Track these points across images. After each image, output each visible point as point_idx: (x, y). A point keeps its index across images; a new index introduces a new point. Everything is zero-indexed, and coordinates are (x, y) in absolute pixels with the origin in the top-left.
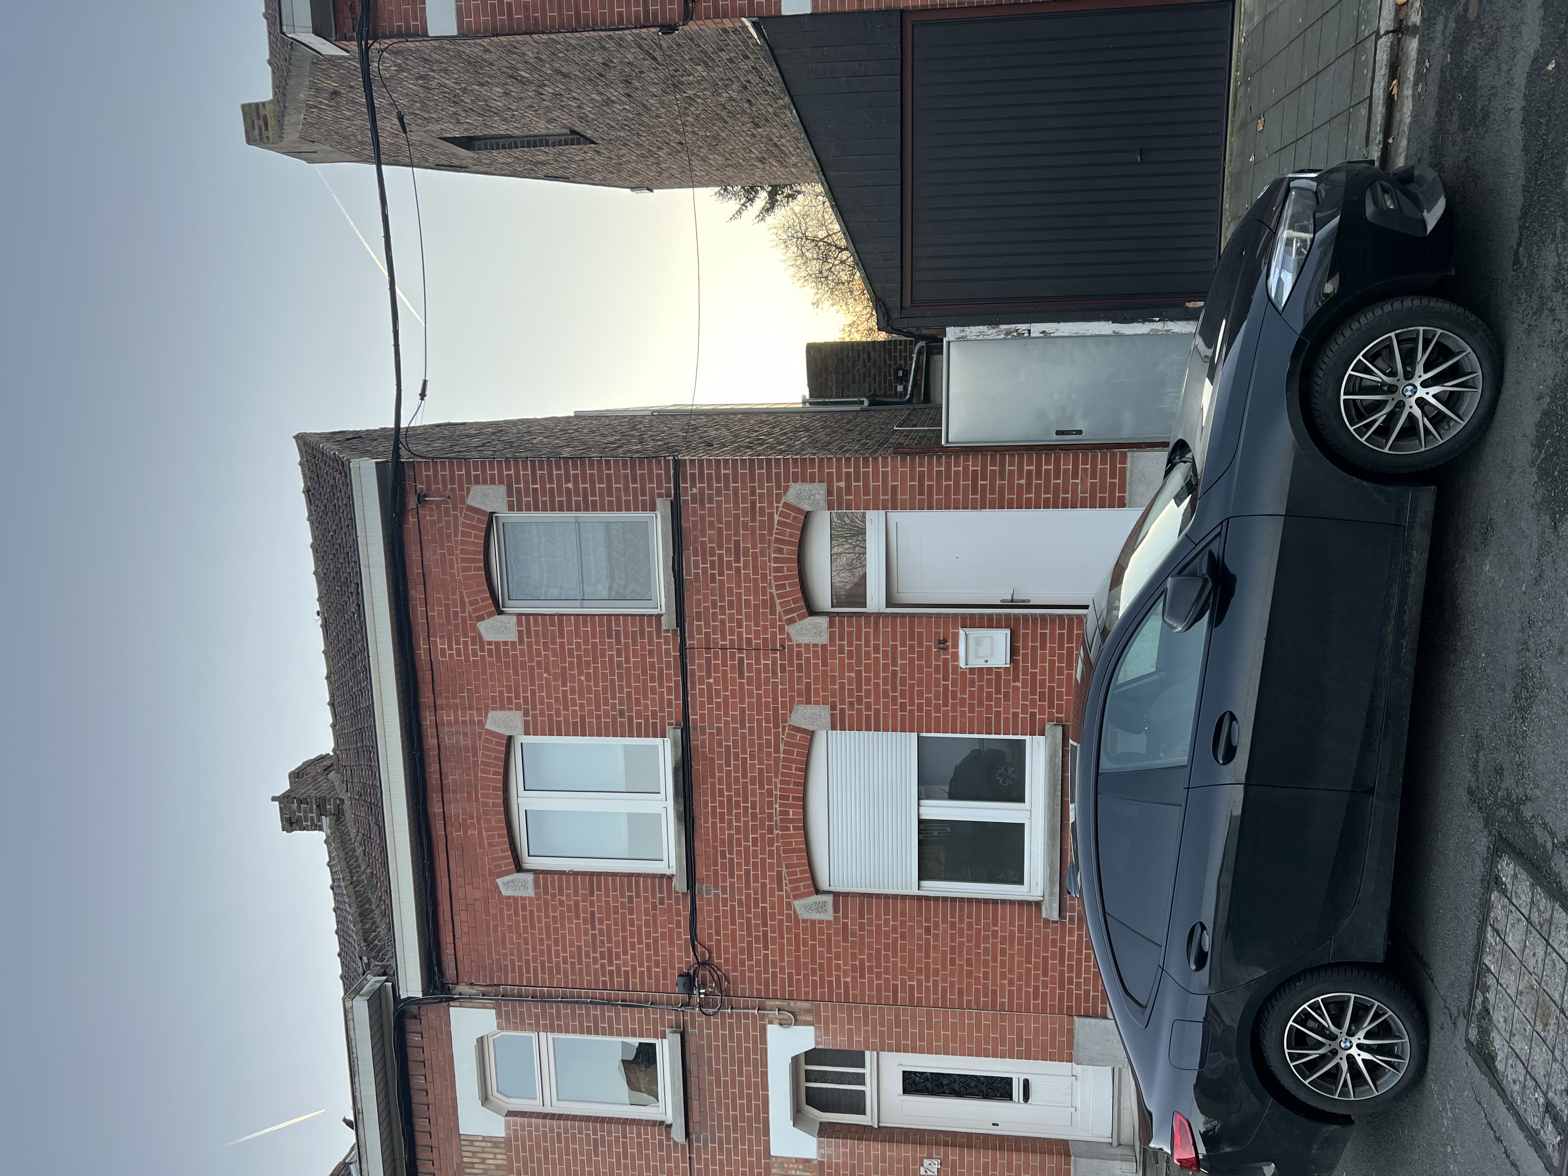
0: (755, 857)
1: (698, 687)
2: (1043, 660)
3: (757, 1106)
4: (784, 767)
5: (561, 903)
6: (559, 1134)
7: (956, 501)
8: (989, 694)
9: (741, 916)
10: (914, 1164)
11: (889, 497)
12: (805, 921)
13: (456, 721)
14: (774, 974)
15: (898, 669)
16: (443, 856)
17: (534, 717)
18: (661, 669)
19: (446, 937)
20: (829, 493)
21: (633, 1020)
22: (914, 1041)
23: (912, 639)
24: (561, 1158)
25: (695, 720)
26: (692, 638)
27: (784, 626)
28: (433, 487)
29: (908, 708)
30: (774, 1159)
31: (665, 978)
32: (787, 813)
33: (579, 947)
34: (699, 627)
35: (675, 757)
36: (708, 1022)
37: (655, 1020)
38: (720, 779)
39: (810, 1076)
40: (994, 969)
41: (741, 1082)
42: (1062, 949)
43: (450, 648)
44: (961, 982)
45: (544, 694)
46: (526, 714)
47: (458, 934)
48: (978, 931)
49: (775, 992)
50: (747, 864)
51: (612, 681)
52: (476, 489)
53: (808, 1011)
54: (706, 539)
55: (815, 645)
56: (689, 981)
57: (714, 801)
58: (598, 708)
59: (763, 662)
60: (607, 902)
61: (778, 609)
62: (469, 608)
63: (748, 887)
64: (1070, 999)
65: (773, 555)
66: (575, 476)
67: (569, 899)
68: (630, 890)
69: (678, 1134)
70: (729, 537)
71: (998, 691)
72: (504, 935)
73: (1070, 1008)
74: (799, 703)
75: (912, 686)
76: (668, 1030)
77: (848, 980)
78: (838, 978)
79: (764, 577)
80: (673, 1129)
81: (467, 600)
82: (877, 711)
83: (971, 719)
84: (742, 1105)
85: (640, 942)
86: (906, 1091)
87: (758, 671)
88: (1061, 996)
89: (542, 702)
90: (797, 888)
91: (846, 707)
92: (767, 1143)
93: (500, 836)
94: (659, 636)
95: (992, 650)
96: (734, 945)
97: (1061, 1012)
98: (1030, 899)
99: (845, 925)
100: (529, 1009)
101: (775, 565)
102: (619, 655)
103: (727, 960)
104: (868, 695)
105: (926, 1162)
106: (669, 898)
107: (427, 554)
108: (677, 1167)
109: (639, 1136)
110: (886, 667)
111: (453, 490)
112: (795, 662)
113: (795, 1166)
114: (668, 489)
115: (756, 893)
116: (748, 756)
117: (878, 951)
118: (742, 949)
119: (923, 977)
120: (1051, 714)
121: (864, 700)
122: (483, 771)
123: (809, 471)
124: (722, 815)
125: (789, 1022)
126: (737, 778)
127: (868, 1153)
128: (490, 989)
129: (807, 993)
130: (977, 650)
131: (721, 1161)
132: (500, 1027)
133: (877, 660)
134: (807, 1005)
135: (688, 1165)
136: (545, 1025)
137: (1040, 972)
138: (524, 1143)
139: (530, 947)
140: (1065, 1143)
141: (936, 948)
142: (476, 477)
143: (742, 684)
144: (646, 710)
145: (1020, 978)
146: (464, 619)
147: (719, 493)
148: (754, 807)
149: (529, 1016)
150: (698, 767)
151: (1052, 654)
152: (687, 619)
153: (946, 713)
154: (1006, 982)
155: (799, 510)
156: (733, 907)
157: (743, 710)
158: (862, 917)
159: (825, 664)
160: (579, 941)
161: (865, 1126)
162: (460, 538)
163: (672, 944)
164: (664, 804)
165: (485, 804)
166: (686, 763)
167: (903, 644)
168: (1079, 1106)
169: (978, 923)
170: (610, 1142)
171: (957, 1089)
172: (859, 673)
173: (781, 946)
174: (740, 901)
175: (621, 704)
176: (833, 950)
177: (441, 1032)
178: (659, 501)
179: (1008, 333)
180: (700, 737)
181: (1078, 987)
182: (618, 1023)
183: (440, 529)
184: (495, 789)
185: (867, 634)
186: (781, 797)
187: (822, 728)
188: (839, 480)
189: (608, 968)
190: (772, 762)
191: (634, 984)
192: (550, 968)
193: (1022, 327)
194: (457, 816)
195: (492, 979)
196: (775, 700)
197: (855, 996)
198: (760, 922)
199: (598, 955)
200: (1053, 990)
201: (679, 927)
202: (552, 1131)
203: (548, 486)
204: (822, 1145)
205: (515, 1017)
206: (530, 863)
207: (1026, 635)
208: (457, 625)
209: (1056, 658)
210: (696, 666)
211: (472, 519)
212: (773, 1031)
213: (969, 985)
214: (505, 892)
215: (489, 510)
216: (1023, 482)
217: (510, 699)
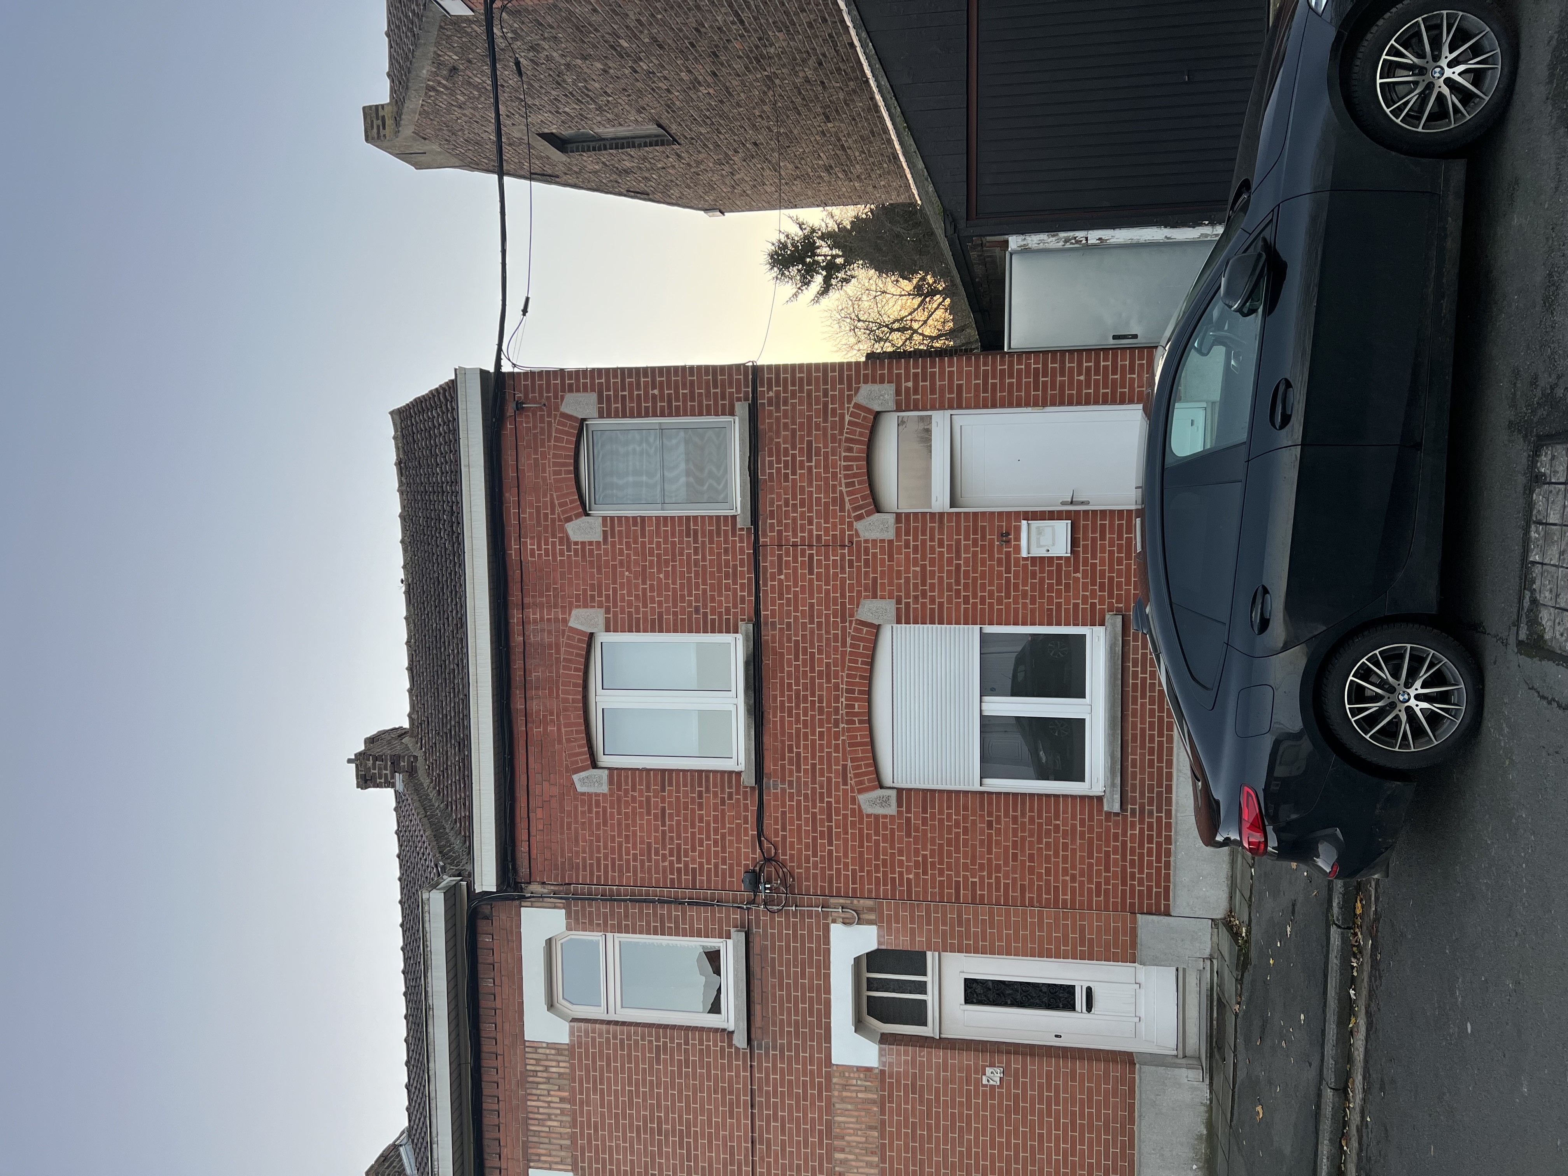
0: (821, 751)
1: (769, 583)
2: (1103, 551)
3: (819, 1010)
4: (850, 661)
5: (634, 799)
6: (622, 1040)
7: (1019, 398)
8: (1050, 586)
9: (807, 811)
10: (976, 1073)
11: (955, 395)
12: (869, 816)
13: (542, 619)
14: (838, 871)
15: (962, 562)
16: (522, 751)
17: (615, 614)
18: (735, 566)
19: (522, 835)
20: (898, 393)
21: (699, 919)
22: (976, 941)
23: (975, 533)
24: (623, 1066)
25: (766, 616)
26: (765, 536)
27: (852, 522)
28: (530, 395)
29: (971, 601)
30: (835, 1068)
31: (731, 876)
32: (853, 707)
33: (649, 844)
34: (772, 525)
35: (747, 650)
36: (772, 919)
37: (720, 918)
38: (789, 674)
39: (872, 985)
40: (1057, 864)
41: (803, 985)
42: (1124, 843)
43: (539, 549)
44: (1023, 878)
45: (625, 592)
46: (607, 611)
47: (533, 832)
48: (1040, 825)
49: (839, 889)
50: (813, 758)
51: (689, 578)
52: (569, 397)
53: (871, 910)
54: (781, 440)
55: (882, 541)
56: (754, 879)
57: (782, 696)
58: (675, 606)
59: (832, 558)
60: (678, 798)
61: (848, 506)
62: (558, 510)
63: (814, 782)
64: (1132, 897)
65: (844, 454)
66: (661, 383)
67: (641, 795)
68: (700, 785)
69: (740, 1040)
70: (802, 438)
71: (1059, 583)
72: (577, 833)
73: (1132, 905)
74: (867, 597)
75: (975, 579)
76: (732, 930)
77: (911, 876)
78: (901, 874)
79: (835, 475)
80: (735, 1036)
81: (556, 502)
82: (941, 605)
83: (1033, 611)
84: (804, 1009)
85: (708, 839)
86: (968, 1001)
87: (827, 567)
88: (1124, 892)
89: (623, 600)
90: (861, 783)
91: (911, 600)
92: (829, 1050)
93: (577, 732)
94: (734, 535)
95: (1054, 540)
96: (800, 841)
97: (1123, 910)
98: (1091, 794)
99: (908, 820)
100: (598, 909)
101: (845, 463)
102: (696, 553)
103: (792, 856)
104: (932, 589)
105: (988, 1070)
106: (738, 793)
107: (522, 460)
108: (738, 1075)
109: (701, 1043)
110: (950, 561)
111: (548, 398)
112: (863, 557)
113: (856, 1075)
114: (747, 393)
115: (822, 787)
116: (816, 651)
117: (941, 846)
118: (807, 845)
119: (985, 873)
120: (1111, 605)
121: (929, 594)
122: (565, 668)
123: (879, 372)
124: (790, 709)
125: (851, 921)
126: (805, 672)
127: (929, 1060)
128: (561, 888)
129: (870, 891)
130: (1038, 539)
131: (782, 1069)
132: (569, 928)
133: (941, 554)
134: (870, 903)
135: (749, 1074)
136: (613, 925)
137: (1102, 868)
138: (587, 1050)
139: (602, 844)
140: (1130, 1055)
141: (998, 843)
142: (570, 385)
143: (811, 580)
144: (720, 606)
145: (1082, 875)
146: (553, 520)
147: (793, 396)
148: (821, 701)
149: (598, 915)
150: (768, 661)
151: (1111, 544)
152: (761, 518)
153: (1008, 605)
154: (1068, 878)
155: (868, 410)
156: (799, 802)
157: (812, 606)
158: (925, 811)
159: (891, 559)
160: (649, 837)
161: (927, 1038)
162: (553, 443)
163: (739, 841)
164: (735, 701)
165: (565, 700)
166: (757, 658)
167: (967, 538)
168: (1143, 1017)
169: (1040, 817)
170: (672, 1048)
171: (1019, 997)
172: (924, 567)
173: (846, 841)
174: (806, 796)
175: (697, 601)
176: (897, 846)
177: (512, 933)
178: (738, 405)
179: (1067, 240)
180: (771, 632)
181: (1141, 883)
182: (684, 923)
183: (535, 435)
184: (575, 685)
185: (932, 529)
186: (848, 691)
187: (890, 622)
188: (907, 380)
189: (676, 866)
190: (839, 656)
191: (701, 881)
192: (620, 866)
193: (1080, 234)
194: (538, 712)
195: (563, 878)
196: (843, 596)
197: (917, 893)
198: (825, 817)
199: (667, 852)
200: (1115, 886)
201: (746, 822)
202: (615, 1038)
203: (635, 393)
204: (883, 1053)
205: (584, 916)
206: (605, 760)
207: (1085, 527)
208: (546, 526)
209: (1115, 549)
210: (768, 563)
211: (565, 425)
212: (837, 931)
213: (1031, 881)
214: (580, 789)
215: (580, 417)
216: (1082, 378)
217: (592, 597)
